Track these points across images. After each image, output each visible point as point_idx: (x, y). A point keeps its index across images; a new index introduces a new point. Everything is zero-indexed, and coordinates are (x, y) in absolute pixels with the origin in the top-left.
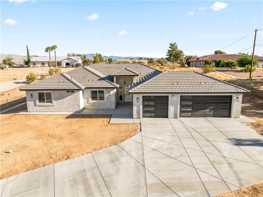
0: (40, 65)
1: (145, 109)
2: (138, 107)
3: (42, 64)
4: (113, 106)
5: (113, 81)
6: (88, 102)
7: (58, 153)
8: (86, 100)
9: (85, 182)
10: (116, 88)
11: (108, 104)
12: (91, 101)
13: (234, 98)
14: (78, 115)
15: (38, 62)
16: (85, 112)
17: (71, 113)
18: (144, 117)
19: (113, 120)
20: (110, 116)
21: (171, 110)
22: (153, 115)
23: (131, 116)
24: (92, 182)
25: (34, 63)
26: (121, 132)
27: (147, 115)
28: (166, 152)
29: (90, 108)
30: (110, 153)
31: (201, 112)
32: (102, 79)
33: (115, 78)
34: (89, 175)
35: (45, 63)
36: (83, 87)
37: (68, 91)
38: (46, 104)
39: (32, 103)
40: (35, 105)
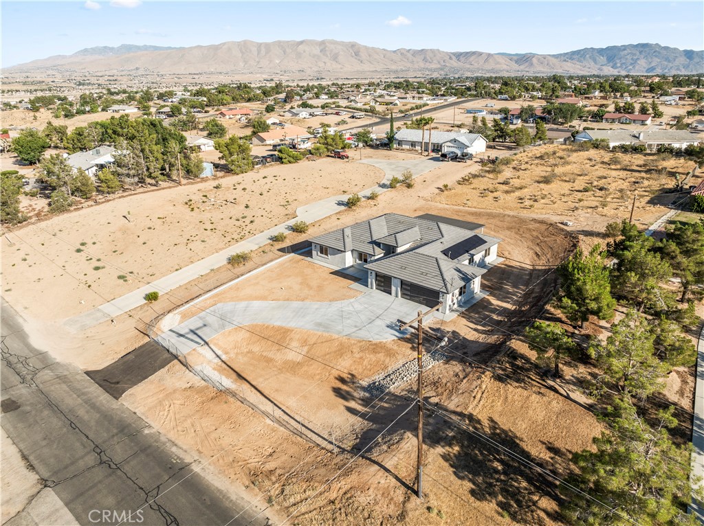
0: (408, 147)
1: (378, 283)
2: (371, 280)
3: (412, 145)
7: (302, 296)
13: (441, 295)
14: (342, 274)
15: (407, 142)
17: (337, 268)
18: (376, 288)
20: (358, 280)
21: (394, 289)
22: (383, 290)
23: (367, 285)
25: (400, 143)
26: (344, 295)
27: (379, 287)
30: (322, 305)
31: (417, 299)
32: (371, 242)
35: (417, 144)
36: (349, 249)
37: (339, 250)
38: (323, 256)
39: (316, 253)
40: (317, 255)
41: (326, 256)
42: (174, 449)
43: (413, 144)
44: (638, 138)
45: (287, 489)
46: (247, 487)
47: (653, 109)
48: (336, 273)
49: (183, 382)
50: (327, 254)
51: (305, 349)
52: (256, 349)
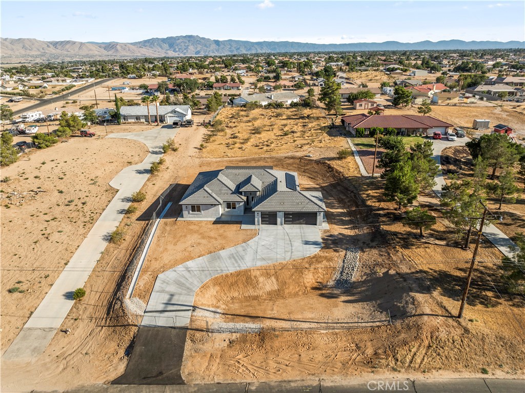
0: (133, 121)
1: (263, 219)
2: (258, 219)
3: (137, 119)
4: (242, 214)
5: (242, 195)
6: (224, 211)
7: (218, 246)
8: (223, 209)
9: (234, 258)
10: (244, 202)
11: (239, 212)
12: (226, 210)
13: (318, 214)
14: (218, 221)
15: (131, 117)
16: (224, 218)
17: (214, 220)
18: (262, 224)
19: (244, 226)
20: (240, 223)
21: (279, 220)
22: (268, 223)
23: (253, 223)
24: (236, 258)
25: (125, 118)
26: (247, 235)
27: (264, 223)
28: (268, 247)
29: (226, 214)
30: (243, 247)
31: (297, 222)
32: (233, 193)
33: (243, 193)
34: (235, 255)
35: (141, 117)
36: (221, 202)
37: (212, 205)
38: (196, 213)
39: (187, 212)
40: (189, 213)
41: (199, 213)
43: (138, 118)
44: (271, 98)
45: (399, 356)
46: (373, 372)
47: (239, 79)
48: (216, 222)
49: (219, 342)
50: (199, 210)
51: (273, 278)
52: (236, 294)
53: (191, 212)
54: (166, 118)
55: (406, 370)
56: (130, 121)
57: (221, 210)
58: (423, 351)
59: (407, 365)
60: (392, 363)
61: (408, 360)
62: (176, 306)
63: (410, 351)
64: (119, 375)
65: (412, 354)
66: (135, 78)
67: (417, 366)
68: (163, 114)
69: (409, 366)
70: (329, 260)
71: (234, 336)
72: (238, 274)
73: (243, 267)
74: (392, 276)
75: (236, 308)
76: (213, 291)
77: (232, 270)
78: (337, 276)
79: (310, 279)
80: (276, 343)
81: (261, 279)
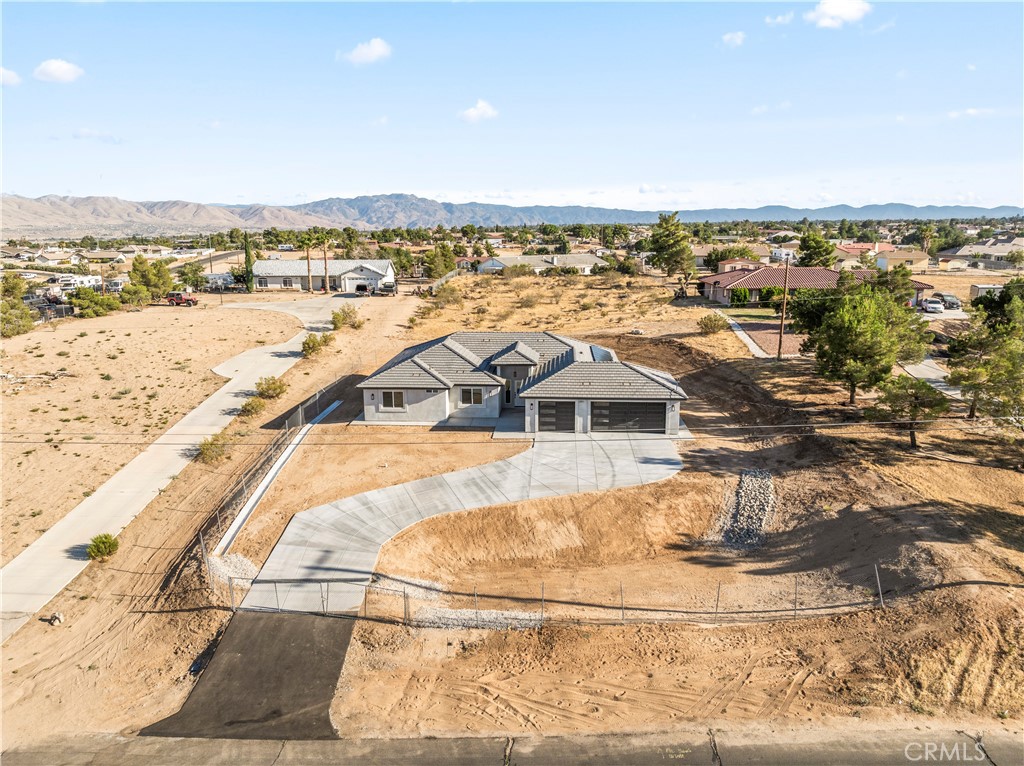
0: (278, 287)
1: (543, 419)
2: (531, 417)
3: (285, 283)
4: (496, 414)
5: (495, 373)
6: (456, 407)
7: (441, 467)
8: (453, 404)
9: (477, 485)
10: (502, 386)
11: (488, 410)
12: (462, 405)
13: (668, 407)
14: (442, 427)
15: (275, 278)
16: (453, 422)
17: (435, 424)
18: (540, 430)
19: (497, 435)
20: (492, 429)
21: (579, 421)
22: (554, 428)
23: (522, 429)
24: (482, 485)
25: (263, 281)
26: (508, 448)
27: (545, 428)
28: (556, 467)
29: (460, 415)
30: (497, 467)
31: (622, 426)
32: (477, 369)
33: (499, 369)
34: (478, 481)
35: (293, 280)
36: (451, 385)
37: (429, 390)
38: (394, 409)
39: (373, 408)
40: (377, 410)
41: (400, 409)
42: (636, 742)
43: (287, 281)
44: (552, 263)
45: (922, 675)
46: (856, 714)
47: (488, 251)
48: (435, 429)
49: (436, 647)
50: (400, 404)
51: (570, 524)
52: (480, 555)
53: (381, 407)
54: (343, 282)
55: (948, 711)
56: (270, 286)
57: (449, 405)
58: (984, 664)
59: (948, 697)
60: (907, 694)
61: (949, 687)
62: (333, 572)
63: (951, 662)
64: (166, 714)
65: (957, 669)
66: (291, 250)
67: (978, 701)
68: (337, 274)
69: (955, 701)
70: (705, 490)
71: (474, 636)
72: (486, 513)
73: (498, 500)
74: (862, 514)
75: (481, 581)
76: (425, 545)
77: (471, 505)
78: (725, 522)
79: (659, 527)
80: (585, 650)
81: (541, 525)
